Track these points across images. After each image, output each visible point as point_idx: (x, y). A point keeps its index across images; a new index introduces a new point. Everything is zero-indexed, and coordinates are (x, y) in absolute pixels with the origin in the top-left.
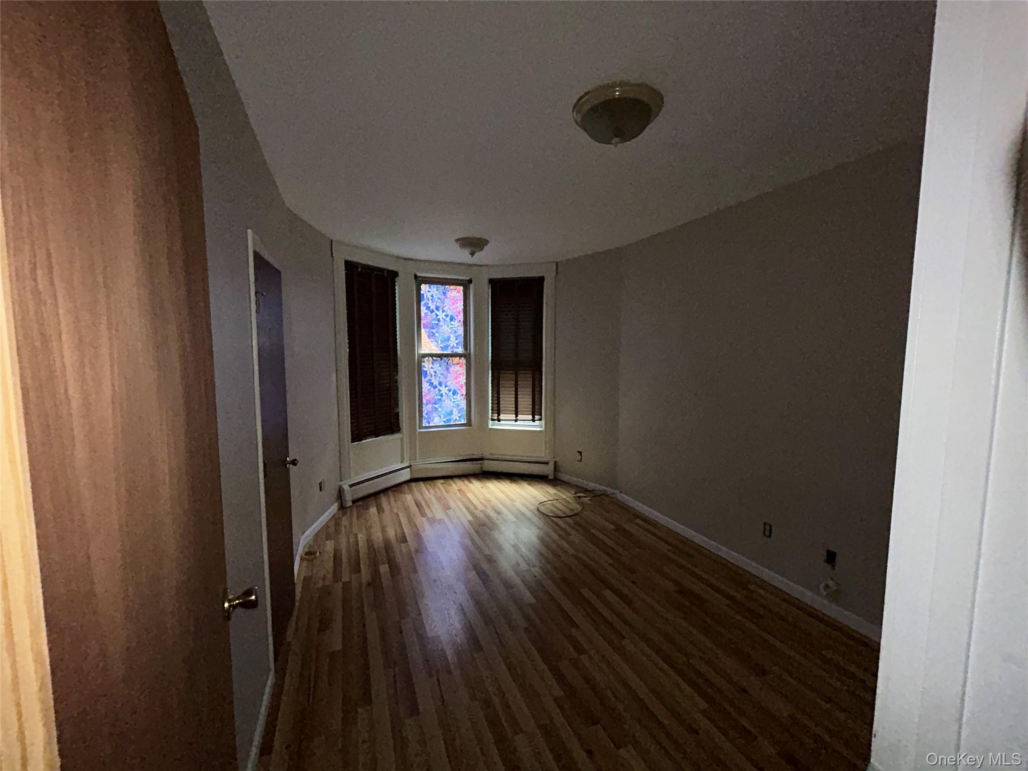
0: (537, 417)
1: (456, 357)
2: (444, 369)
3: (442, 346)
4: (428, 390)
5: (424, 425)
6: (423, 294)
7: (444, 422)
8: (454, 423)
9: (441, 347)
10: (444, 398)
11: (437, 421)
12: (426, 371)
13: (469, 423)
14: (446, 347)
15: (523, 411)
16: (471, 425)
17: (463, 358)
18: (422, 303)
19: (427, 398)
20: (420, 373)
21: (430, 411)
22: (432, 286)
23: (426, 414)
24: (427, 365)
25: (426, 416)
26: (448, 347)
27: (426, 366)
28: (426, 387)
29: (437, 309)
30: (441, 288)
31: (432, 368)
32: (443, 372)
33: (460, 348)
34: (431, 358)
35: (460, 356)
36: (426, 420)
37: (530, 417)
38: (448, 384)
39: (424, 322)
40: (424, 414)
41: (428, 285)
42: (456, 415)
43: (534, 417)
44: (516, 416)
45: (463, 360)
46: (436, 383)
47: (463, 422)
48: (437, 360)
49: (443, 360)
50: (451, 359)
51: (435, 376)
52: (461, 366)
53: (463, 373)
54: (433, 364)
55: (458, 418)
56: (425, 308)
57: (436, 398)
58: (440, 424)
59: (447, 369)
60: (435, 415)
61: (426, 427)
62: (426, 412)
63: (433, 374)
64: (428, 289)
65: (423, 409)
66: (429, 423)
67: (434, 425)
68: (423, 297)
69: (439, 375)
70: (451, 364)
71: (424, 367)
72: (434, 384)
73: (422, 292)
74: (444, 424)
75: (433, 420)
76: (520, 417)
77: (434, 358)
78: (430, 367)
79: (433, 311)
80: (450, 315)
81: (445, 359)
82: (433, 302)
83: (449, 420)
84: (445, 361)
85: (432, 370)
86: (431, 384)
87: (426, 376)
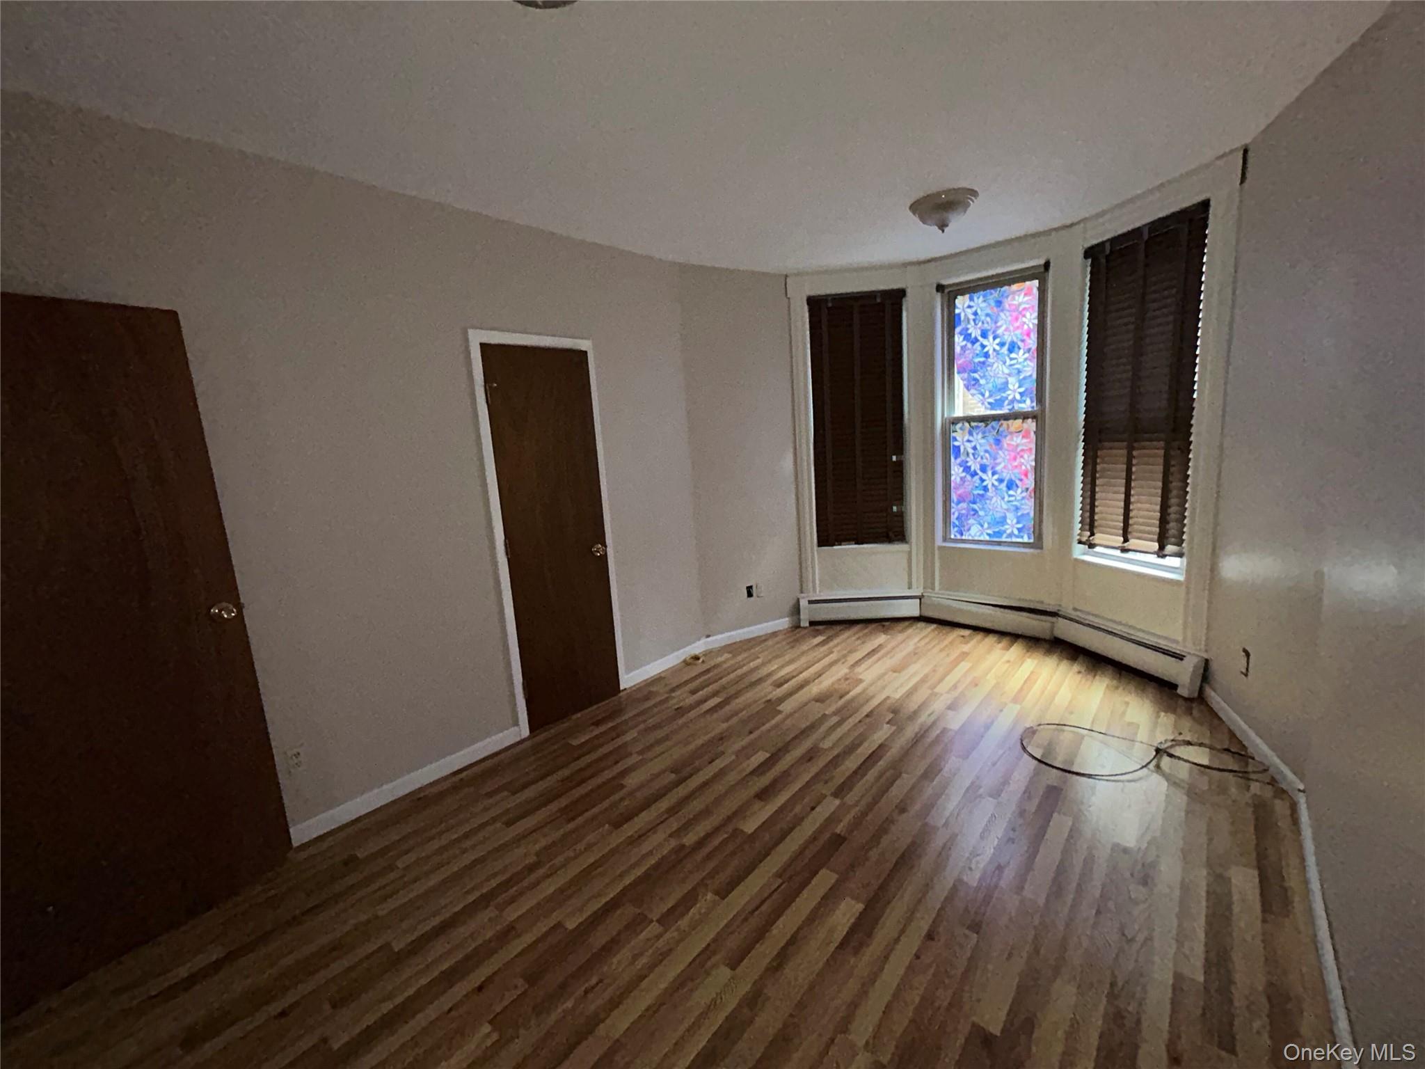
0: (1170, 548)
1: (1015, 419)
2: (992, 441)
3: (991, 400)
4: (961, 478)
5: (952, 537)
6: (959, 315)
7: (989, 535)
8: (1009, 540)
9: (989, 403)
10: (989, 494)
11: (975, 532)
12: (958, 447)
13: (1038, 543)
14: (999, 404)
15: (1141, 532)
16: (1041, 548)
17: (1030, 420)
18: (958, 330)
19: (960, 492)
20: (950, 450)
21: (963, 515)
22: (975, 296)
23: (957, 519)
24: (960, 437)
25: (957, 523)
26: (1004, 402)
27: (958, 438)
28: (958, 474)
29: (984, 335)
30: (994, 294)
31: (969, 441)
32: (988, 448)
33: (1028, 401)
34: (967, 425)
35: (1025, 416)
36: (956, 529)
37: (1156, 546)
38: (998, 468)
39: (960, 362)
40: (953, 518)
41: (967, 296)
42: (1011, 526)
43: (1162, 547)
44: (1126, 540)
45: (1031, 425)
46: (975, 466)
47: (1026, 540)
48: (977, 427)
49: (989, 427)
50: (1005, 423)
51: (973, 454)
52: (1026, 436)
53: (1031, 449)
54: (970, 433)
55: (1016, 532)
56: (962, 338)
57: (976, 492)
58: (982, 538)
59: (998, 442)
60: (971, 521)
61: (956, 541)
62: (956, 514)
63: (971, 451)
64: (967, 303)
65: (953, 510)
66: (962, 534)
67: (970, 538)
68: (960, 318)
69: (982, 454)
70: (1004, 434)
71: (955, 439)
72: (972, 469)
73: (957, 311)
74: (987, 538)
75: (969, 530)
76: (1133, 543)
77: (973, 424)
78: (965, 439)
79: (976, 340)
80: (1009, 340)
81: (994, 423)
82: (976, 324)
83: (999, 534)
84: (993, 427)
85: (968, 445)
86: (967, 469)
87: (957, 455)
